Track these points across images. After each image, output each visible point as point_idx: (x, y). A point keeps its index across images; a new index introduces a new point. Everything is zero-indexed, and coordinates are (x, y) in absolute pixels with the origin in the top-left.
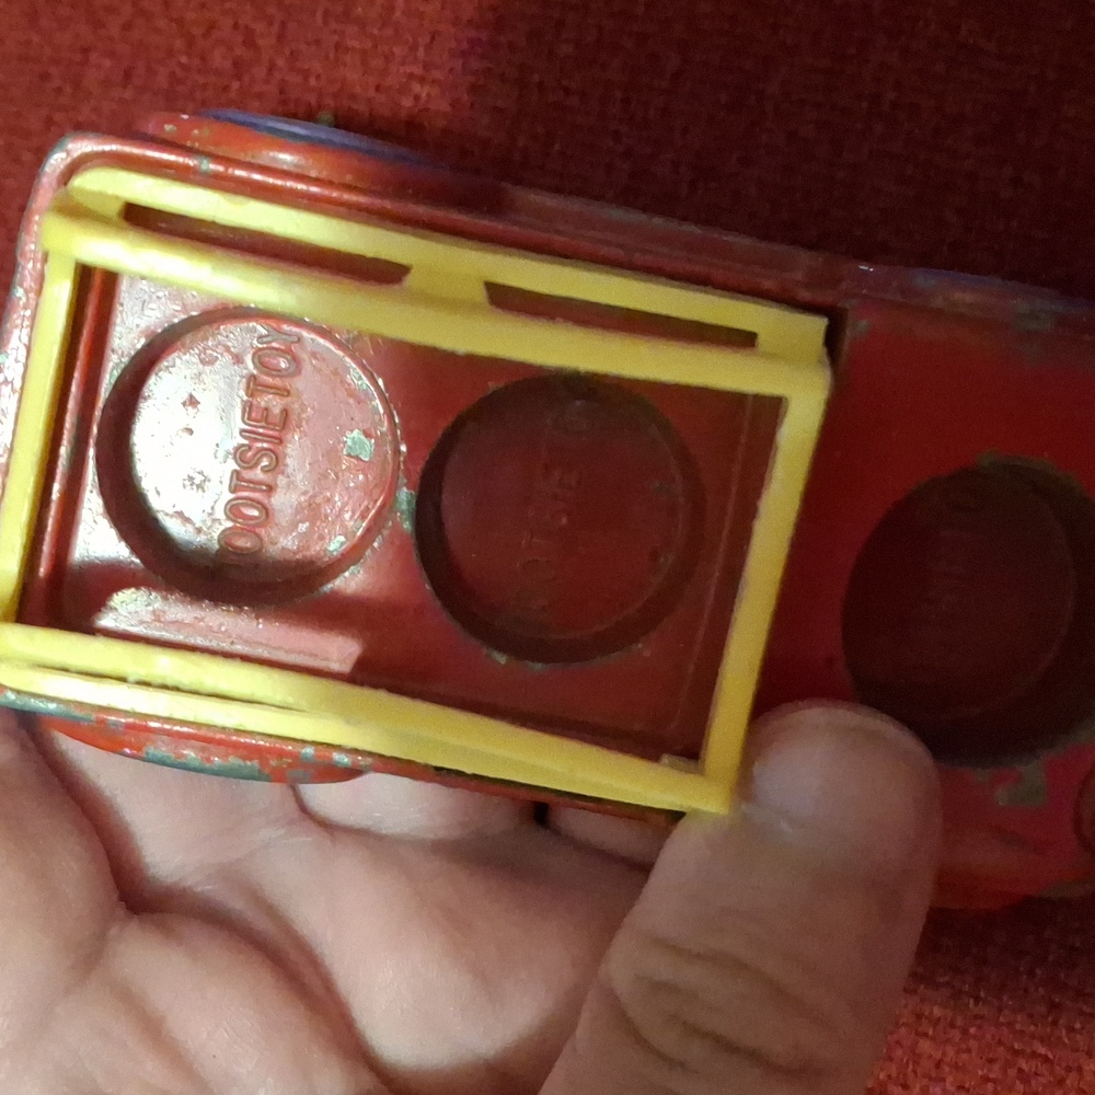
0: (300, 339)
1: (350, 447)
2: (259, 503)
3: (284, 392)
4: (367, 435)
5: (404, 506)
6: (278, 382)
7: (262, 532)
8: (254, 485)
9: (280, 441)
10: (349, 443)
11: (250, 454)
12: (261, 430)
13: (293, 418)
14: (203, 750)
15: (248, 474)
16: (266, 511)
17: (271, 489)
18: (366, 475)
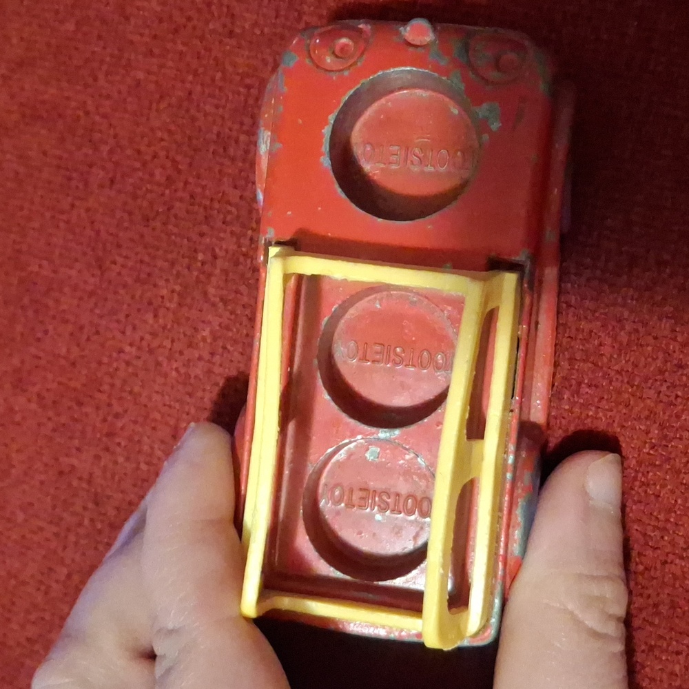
0: (326, 485)
1: (374, 458)
2: (405, 500)
3: (351, 491)
4: (368, 449)
5: (388, 434)
6: (347, 493)
7: (419, 499)
8: (396, 503)
9: (375, 491)
10: (372, 458)
11: (382, 505)
12: (370, 501)
13: (363, 486)
14: (513, 527)
15: (392, 506)
16: (409, 496)
17: (398, 495)
18: (387, 449)
